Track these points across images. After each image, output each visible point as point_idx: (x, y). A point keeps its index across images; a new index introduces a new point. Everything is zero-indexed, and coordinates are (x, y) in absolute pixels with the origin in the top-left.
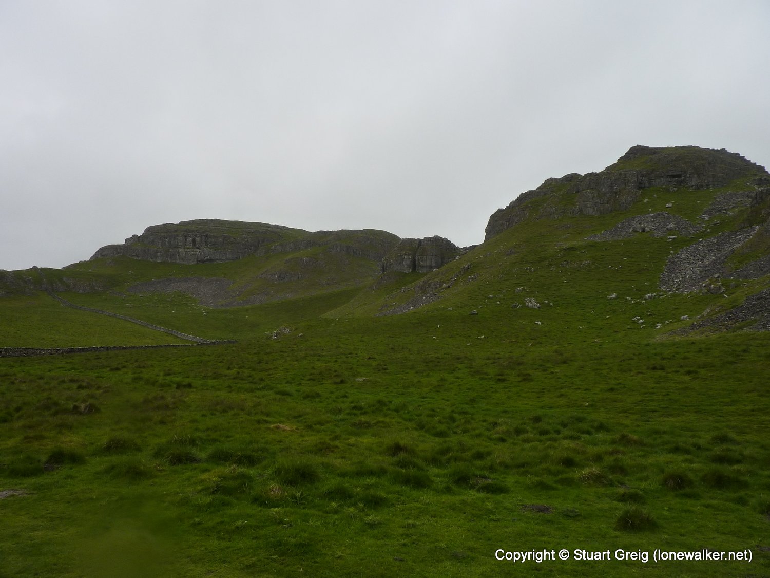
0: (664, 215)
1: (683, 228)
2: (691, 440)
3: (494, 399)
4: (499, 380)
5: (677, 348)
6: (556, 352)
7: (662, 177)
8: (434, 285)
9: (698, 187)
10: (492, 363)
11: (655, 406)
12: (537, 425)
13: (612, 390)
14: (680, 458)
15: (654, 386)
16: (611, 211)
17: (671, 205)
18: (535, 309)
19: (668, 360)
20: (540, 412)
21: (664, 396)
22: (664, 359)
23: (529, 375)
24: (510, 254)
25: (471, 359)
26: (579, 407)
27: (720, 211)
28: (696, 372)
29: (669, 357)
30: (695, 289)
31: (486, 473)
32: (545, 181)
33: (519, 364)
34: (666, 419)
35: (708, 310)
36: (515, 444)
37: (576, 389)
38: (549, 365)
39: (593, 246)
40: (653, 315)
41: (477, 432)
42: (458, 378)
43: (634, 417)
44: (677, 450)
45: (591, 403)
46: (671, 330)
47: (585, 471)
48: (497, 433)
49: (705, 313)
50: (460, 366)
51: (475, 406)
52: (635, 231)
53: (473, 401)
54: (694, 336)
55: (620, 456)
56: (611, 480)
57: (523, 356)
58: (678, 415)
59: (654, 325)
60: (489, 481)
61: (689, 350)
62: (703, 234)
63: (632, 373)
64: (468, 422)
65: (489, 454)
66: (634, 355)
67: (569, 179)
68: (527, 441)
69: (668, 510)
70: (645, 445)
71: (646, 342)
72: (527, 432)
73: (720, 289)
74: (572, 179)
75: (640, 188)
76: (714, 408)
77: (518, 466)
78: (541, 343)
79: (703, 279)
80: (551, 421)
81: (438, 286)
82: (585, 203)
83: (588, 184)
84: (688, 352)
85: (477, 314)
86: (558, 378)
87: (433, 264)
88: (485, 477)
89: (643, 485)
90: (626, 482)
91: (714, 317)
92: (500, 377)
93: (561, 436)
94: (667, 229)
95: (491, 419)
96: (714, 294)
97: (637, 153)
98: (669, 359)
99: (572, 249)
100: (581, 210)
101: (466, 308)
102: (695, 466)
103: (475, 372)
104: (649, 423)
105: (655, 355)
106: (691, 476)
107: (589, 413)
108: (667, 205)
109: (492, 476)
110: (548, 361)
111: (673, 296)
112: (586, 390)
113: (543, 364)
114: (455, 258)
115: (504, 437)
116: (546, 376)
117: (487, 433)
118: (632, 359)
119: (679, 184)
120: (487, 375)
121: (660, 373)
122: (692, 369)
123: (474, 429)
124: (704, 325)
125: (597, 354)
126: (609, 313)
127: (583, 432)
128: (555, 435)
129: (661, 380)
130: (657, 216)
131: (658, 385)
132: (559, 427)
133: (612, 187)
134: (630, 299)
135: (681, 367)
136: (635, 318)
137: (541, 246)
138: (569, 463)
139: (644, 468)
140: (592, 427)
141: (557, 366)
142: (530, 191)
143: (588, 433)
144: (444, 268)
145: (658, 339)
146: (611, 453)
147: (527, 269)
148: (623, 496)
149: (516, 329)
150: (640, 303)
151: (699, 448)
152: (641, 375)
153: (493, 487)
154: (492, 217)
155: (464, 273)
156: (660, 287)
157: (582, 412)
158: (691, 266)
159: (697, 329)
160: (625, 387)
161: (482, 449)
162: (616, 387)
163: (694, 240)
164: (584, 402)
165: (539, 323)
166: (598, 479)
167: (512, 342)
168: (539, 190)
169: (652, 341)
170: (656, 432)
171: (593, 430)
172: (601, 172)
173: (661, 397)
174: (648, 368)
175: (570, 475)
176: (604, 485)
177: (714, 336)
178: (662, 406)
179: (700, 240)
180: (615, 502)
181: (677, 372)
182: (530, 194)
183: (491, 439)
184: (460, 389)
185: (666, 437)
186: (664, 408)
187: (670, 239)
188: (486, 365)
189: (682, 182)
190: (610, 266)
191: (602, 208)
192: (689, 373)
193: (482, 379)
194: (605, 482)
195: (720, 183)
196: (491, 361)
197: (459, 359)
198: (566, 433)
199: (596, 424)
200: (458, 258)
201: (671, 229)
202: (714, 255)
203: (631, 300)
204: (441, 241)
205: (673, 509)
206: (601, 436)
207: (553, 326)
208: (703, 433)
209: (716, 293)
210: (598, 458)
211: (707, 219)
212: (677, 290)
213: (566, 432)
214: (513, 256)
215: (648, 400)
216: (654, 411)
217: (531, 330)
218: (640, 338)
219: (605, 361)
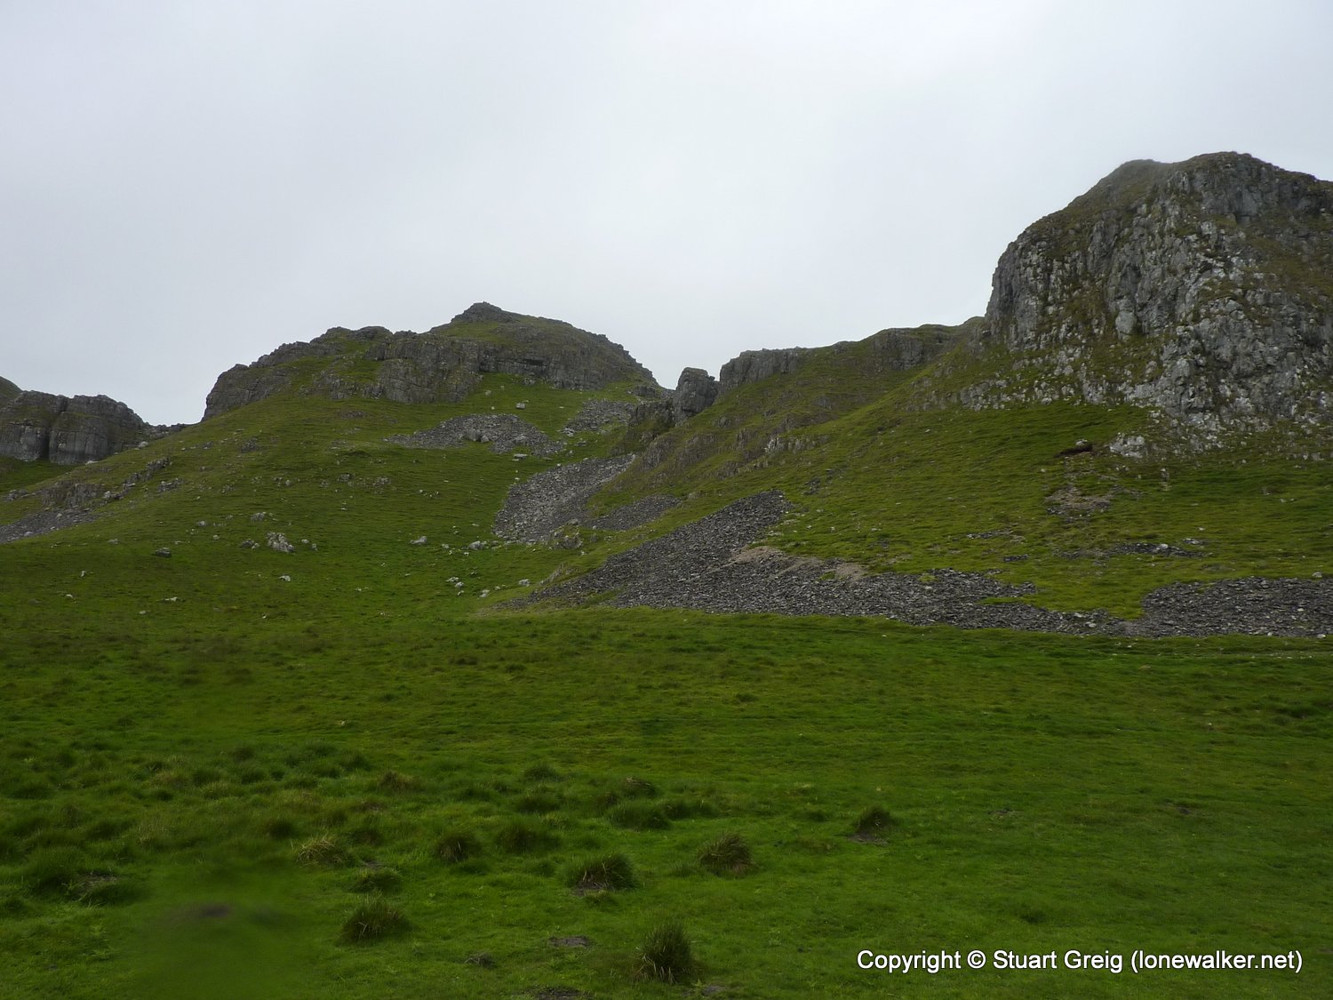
0: (511, 420)
1: (536, 444)
2: (495, 778)
3: (169, 717)
4: (187, 681)
5: (504, 629)
6: (308, 631)
7: (516, 360)
8: (85, 492)
9: (564, 385)
10: (180, 650)
11: (451, 724)
12: (242, 764)
13: (388, 698)
14: (471, 807)
15: (455, 690)
16: (432, 401)
17: (523, 406)
18: (285, 553)
19: (485, 649)
20: (252, 741)
21: (468, 707)
22: (479, 646)
23: (246, 671)
24: (249, 449)
25: (140, 642)
26: (327, 729)
27: (589, 425)
28: (521, 668)
29: (488, 643)
30: (543, 540)
31: (110, 865)
32: (329, 330)
33: (233, 652)
34: (465, 745)
35: (556, 573)
36: (188, 803)
37: (328, 697)
38: (287, 654)
39: (396, 453)
40: (478, 575)
41: (115, 783)
42: (102, 678)
43: (418, 742)
44: (470, 795)
45: (349, 721)
46: (501, 601)
47: (307, 845)
48: (158, 783)
49: (552, 577)
50: (110, 655)
51: (127, 732)
52: (466, 438)
53: (126, 722)
54: (533, 612)
55: (375, 813)
56: (350, 857)
57: (245, 636)
58: (485, 738)
59: (478, 591)
60: (113, 881)
61: (519, 633)
62: (563, 457)
63: (426, 670)
64: (99, 765)
65: (126, 826)
66: (435, 639)
67: (370, 334)
68: (213, 796)
69: (434, 898)
70: (422, 790)
71: (460, 619)
72: (218, 778)
73: (576, 542)
74: (373, 335)
75: (481, 371)
76: (537, 724)
77: (183, 846)
78: (285, 614)
79: (556, 524)
80: (271, 756)
81: (95, 494)
82: (392, 380)
83: (400, 349)
84: (518, 636)
85: (170, 556)
86: (302, 678)
87: (89, 449)
88: (104, 874)
89: (403, 859)
90: (377, 857)
91: (563, 584)
92: (188, 676)
93: (284, 781)
94: (515, 442)
95: (151, 757)
96: (569, 549)
97: (481, 314)
98: (487, 646)
99: (360, 454)
100: (383, 391)
101: (148, 542)
102: (491, 819)
103: (140, 667)
104: (438, 752)
105: (468, 639)
106: (480, 836)
107: (343, 739)
108: (518, 405)
109: (121, 870)
110: (289, 647)
111: (510, 547)
112: (346, 698)
113: (279, 652)
114: (138, 443)
115: (169, 790)
116: (279, 674)
117: (136, 785)
118: (431, 646)
119: (539, 375)
120: (165, 672)
121: (469, 669)
122: (517, 664)
123: (107, 779)
124: (548, 595)
125: (377, 636)
126: (409, 569)
127: (323, 774)
128: (273, 782)
129: (468, 682)
130: (502, 420)
131: (461, 690)
132: (283, 767)
133: (438, 361)
134: (447, 547)
135: (502, 659)
136: (450, 580)
137: (307, 443)
138: (283, 831)
139: (410, 829)
140: (342, 764)
141: (303, 657)
142: (299, 343)
143: (333, 774)
144: (110, 461)
145: (480, 614)
146: (364, 809)
147: (277, 480)
148: (366, 881)
149: (243, 587)
150: (461, 556)
151: (503, 789)
152: (438, 673)
153: (116, 893)
154: (223, 377)
155: (152, 475)
156: (494, 532)
157: (332, 737)
158: (541, 504)
159: (538, 601)
160: (410, 694)
161: (113, 818)
162: (397, 693)
163: (549, 464)
164: (338, 719)
165: (288, 578)
166: (328, 857)
167: (232, 610)
168: (315, 344)
169: (470, 617)
170: (446, 767)
171: (342, 770)
172: (424, 333)
173: (463, 710)
174: (451, 662)
175: (279, 854)
176: (338, 866)
177: (559, 613)
178: (462, 724)
179: (559, 465)
180: (350, 895)
181: (495, 667)
182: (298, 349)
183: (140, 797)
184: (101, 699)
185: (460, 775)
186: (464, 727)
187: (516, 458)
188: (167, 652)
189: (542, 372)
190: (421, 491)
191: (417, 394)
192: (511, 669)
193: (152, 680)
194: (340, 860)
195: (592, 384)
196: (178, 646)
197: (112, 640)
198: (293, 777)
199: (349, 759)
200: (143, 444)
201: (520, 443)
202: (575, 491)
203: (449, 549)
204: (112, 407)
205: (442, 895)
206: (353, 778)
207: (312, 586)
208: (516, 764)
209: (571, 548)
210: (338, 818)
211: (571, 435)
212: (518, 539)
213: (292, 775)
214: (254, 453)
215: (443, 715)
216: (451, 732)
217: (271, 589)
218: (453, 611)
219: (386, 649)
